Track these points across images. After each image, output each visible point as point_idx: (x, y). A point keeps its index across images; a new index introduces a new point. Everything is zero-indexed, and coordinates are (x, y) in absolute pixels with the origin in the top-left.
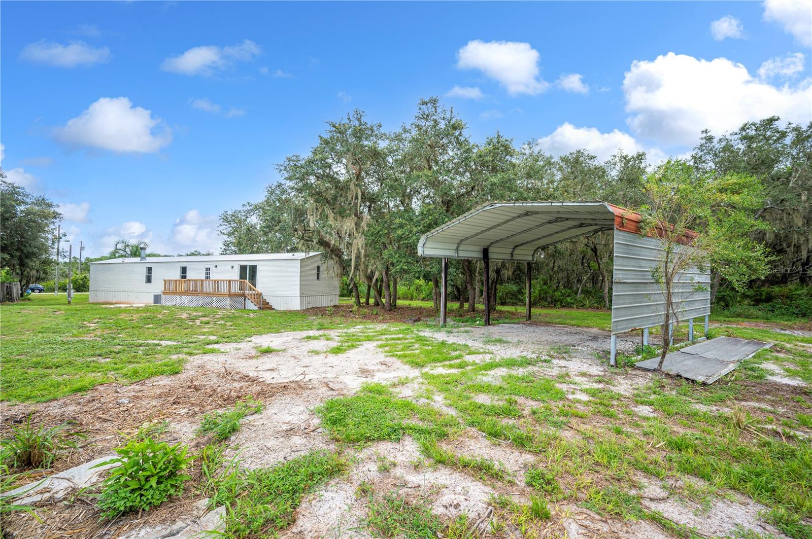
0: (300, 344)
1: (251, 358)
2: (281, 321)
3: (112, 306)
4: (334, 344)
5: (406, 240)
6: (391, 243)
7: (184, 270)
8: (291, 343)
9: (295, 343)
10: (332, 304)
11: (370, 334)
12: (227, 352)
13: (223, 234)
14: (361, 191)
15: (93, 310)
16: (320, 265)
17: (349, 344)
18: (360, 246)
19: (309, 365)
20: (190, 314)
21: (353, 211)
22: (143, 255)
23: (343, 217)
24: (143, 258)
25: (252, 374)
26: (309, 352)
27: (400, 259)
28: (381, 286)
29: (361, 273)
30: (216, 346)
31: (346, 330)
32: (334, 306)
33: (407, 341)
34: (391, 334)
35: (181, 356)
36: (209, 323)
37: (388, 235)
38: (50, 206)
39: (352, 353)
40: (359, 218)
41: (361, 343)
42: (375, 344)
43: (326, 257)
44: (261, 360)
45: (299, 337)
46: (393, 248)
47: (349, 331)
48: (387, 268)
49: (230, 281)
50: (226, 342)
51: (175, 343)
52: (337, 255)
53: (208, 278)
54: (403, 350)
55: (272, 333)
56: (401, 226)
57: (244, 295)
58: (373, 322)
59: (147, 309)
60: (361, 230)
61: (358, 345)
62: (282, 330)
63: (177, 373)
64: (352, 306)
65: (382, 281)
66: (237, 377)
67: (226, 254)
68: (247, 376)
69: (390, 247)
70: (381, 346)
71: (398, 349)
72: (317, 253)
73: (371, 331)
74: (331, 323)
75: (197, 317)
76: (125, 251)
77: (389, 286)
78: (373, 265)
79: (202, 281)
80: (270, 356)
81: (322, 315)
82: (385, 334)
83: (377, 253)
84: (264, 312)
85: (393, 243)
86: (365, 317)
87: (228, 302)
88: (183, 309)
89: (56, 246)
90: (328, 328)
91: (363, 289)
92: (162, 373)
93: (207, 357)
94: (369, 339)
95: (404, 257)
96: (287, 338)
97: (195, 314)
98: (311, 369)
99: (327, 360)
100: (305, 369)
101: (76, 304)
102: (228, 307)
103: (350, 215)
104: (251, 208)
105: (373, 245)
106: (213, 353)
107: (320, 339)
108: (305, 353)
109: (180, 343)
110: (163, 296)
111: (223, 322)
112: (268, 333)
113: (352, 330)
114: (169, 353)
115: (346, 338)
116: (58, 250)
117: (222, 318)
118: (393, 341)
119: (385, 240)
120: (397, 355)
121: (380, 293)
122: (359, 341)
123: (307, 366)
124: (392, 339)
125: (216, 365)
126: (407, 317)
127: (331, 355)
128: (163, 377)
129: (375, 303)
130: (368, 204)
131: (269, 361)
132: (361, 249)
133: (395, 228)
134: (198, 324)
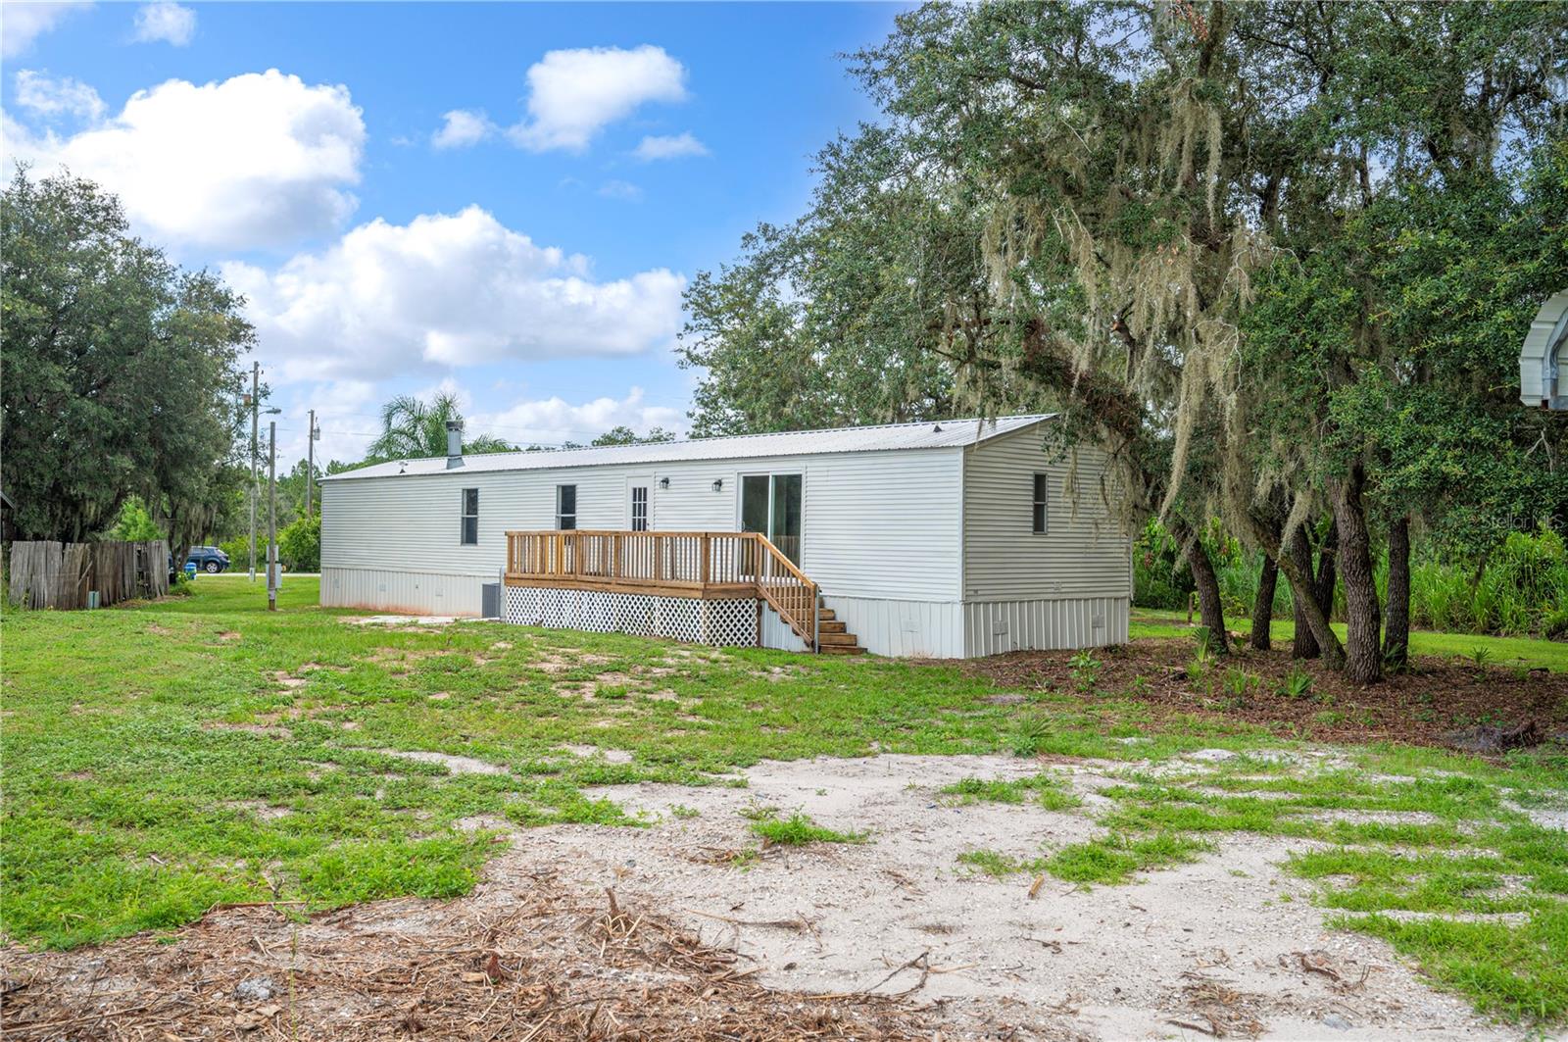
0: (934, 815)
1: (724, 859)
2: (880, 704)
3: (365, 621)
4: (1078, 832)
5: (1453, 329)
6: (1374, 353)
7: (568, 498)
8: (896, 809)
9: (911, 810)
10: (1101, 640)
11: (1261, 796)
12: (647, 826)
13: (695, 360)
14: (1224, 120)
15: (312, 631)
16: (1041, 469)
17: (1152, 838)
18: (1216, 375)
19: (949, 920)
20: (573, 660)
21: (1187, 215)
22: (455, 449)
23: (1137, 248)
24: (454, 460)
25: (712, 936)
26: (961, 858)
27: (1423, 429)
28: (1327, 561)
29: (1228, 501)
30: (615, 795)
31: (1144, 767)
32: (1108, 649)
33: (1456, 853)
34: (1370, 805)
35: (494, 825)
36: (622, 696)
37: (1356, 314)
38: (223, 301)
39: (1157, 887)
40: (1213, 247)
41: (1208, 839)
42: (1282, 849)
43: (1072, 436)
44: (758, 875)
45: (933, 782)
46: (1386, 374)
47: (1158, 773)
48: (1359, 475)
49: (706, 538)
50: (655, 780)
51: (489, 770)
52: (1115, 425)
53: (640, 525)
54: (1430, 902)
55: (831, 753)
56: (1430, 264)
57: (754, 592)
58: (1283, 733)
59: (452, 635)
60: (1222, 304)
61: (1193, 847)
62: (875, 746)
63: (456, 894)
64: (1187, 654)
65: (1332, 539)
66: (651, 942)
67: (709, 435)
68: (689, 944)
69: (1370, 371)
70: (1310, 868)
71: (1403, 895)
72: (1034, 419)
73: (1268, 778)
74: (1084, 725)
75: (591, 672)
76: (412, 437)
77: (1368, 564)
78: (1280, 463)
79: (618, 536)
80: (795, 858)
81: (1052, 688)
82: (1335, 805)
83: (1302, 402)
84: (826, 662)
85: (1387, 350)
86: (1244, 704)
87: (699, 619)
88: (556, 638)
89: (248, 429)
90: (1065, 752)
91: (1242, 571)
92: (409, 887)
93: (575, 839)
94: (1254, 822)
95: (1446, 419)
96: (888, 782)
97: (588, 658)
98: (956, 944)
99: (1036, 911)
100: (932, 940)
101: (288, 610)
102: (702, 637)
103: (1169, 236)
104: (775, 245)
105: (1281, 367)
106: (596, 820)
107: (1020, 801)
108: (946, 864)
109: (505, 771)
110: (505, 589)
111: (669, 696)
112: (816, 752)
113: (1175, 768)
114: (460, 807)
115: (1141, 806)
116: (254, 439)
117: (672, 680)
118: (1377, 847)
119: (1339, 337)
120: (1394, 928)
121: (1322, 597)
122: (1202, 829)
123: (940, 929)
124: (1375, 834)
125: (596, 876)
126: (1461, 719)
127: (1056, 883)
128: (411, 904)
129: (1297, 641)
130: (1260, 181)
131: (790, 881)
132: (1219, 389)
133: (1394, 278)
134: (589, 698)
